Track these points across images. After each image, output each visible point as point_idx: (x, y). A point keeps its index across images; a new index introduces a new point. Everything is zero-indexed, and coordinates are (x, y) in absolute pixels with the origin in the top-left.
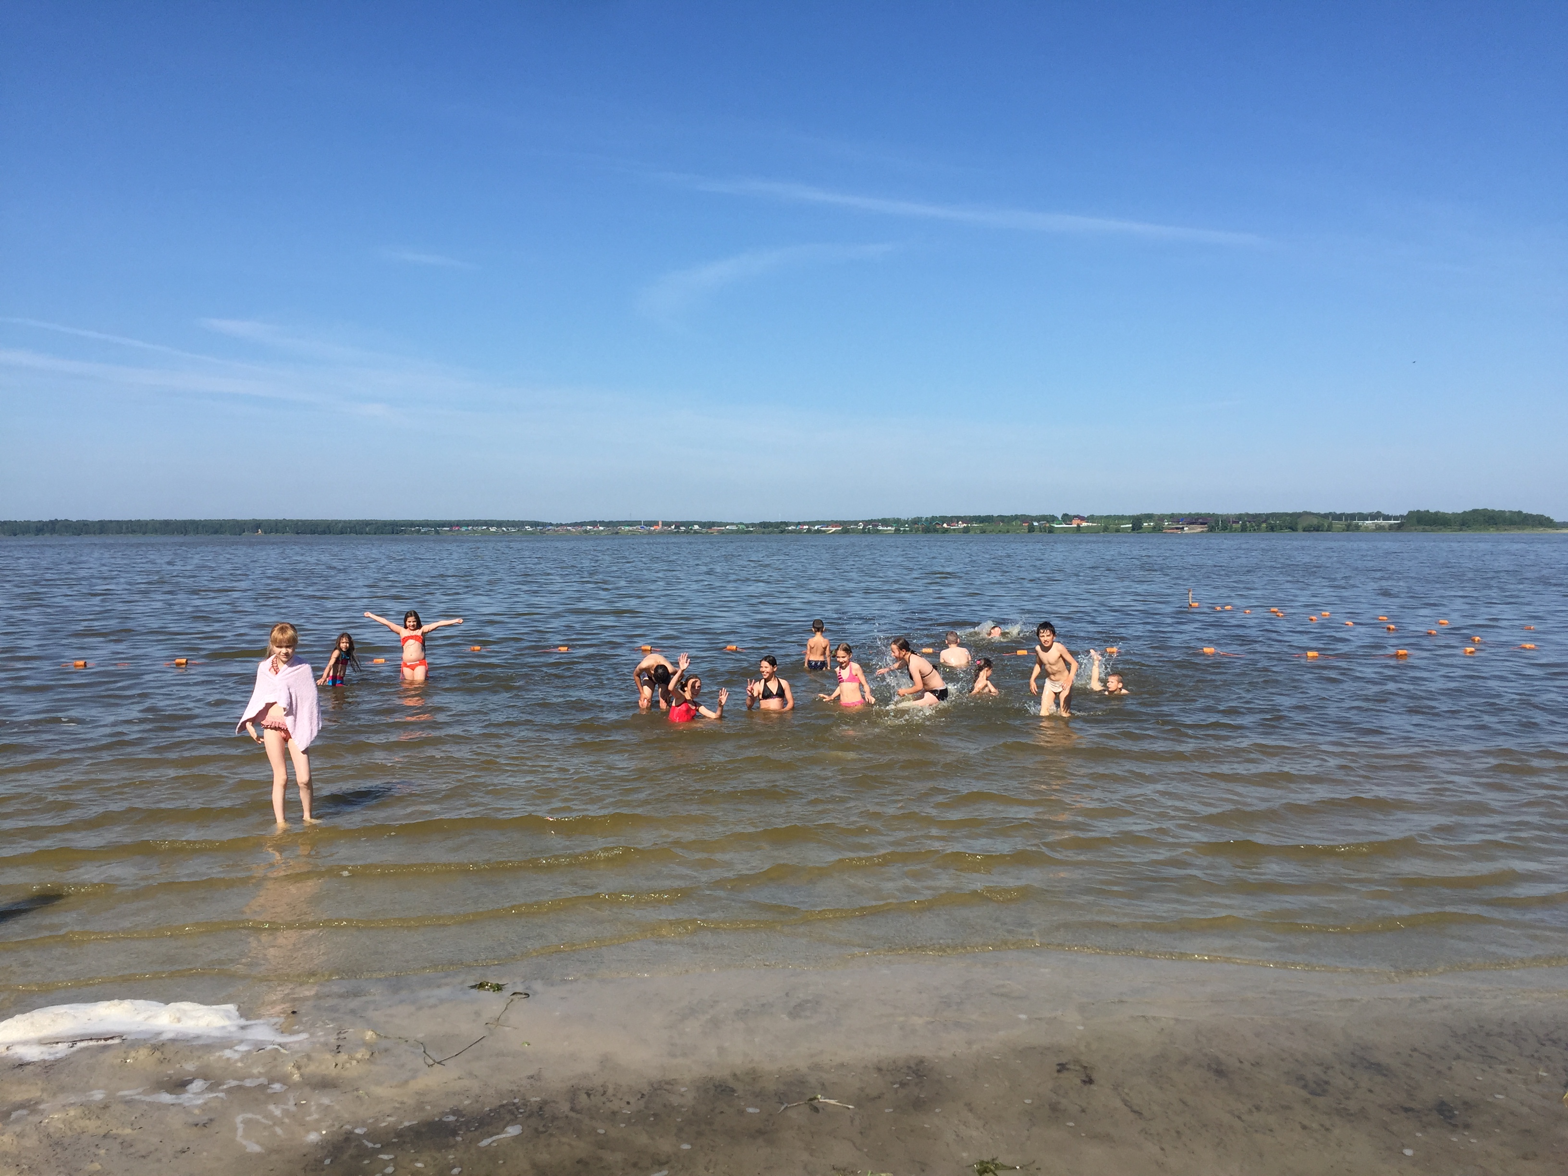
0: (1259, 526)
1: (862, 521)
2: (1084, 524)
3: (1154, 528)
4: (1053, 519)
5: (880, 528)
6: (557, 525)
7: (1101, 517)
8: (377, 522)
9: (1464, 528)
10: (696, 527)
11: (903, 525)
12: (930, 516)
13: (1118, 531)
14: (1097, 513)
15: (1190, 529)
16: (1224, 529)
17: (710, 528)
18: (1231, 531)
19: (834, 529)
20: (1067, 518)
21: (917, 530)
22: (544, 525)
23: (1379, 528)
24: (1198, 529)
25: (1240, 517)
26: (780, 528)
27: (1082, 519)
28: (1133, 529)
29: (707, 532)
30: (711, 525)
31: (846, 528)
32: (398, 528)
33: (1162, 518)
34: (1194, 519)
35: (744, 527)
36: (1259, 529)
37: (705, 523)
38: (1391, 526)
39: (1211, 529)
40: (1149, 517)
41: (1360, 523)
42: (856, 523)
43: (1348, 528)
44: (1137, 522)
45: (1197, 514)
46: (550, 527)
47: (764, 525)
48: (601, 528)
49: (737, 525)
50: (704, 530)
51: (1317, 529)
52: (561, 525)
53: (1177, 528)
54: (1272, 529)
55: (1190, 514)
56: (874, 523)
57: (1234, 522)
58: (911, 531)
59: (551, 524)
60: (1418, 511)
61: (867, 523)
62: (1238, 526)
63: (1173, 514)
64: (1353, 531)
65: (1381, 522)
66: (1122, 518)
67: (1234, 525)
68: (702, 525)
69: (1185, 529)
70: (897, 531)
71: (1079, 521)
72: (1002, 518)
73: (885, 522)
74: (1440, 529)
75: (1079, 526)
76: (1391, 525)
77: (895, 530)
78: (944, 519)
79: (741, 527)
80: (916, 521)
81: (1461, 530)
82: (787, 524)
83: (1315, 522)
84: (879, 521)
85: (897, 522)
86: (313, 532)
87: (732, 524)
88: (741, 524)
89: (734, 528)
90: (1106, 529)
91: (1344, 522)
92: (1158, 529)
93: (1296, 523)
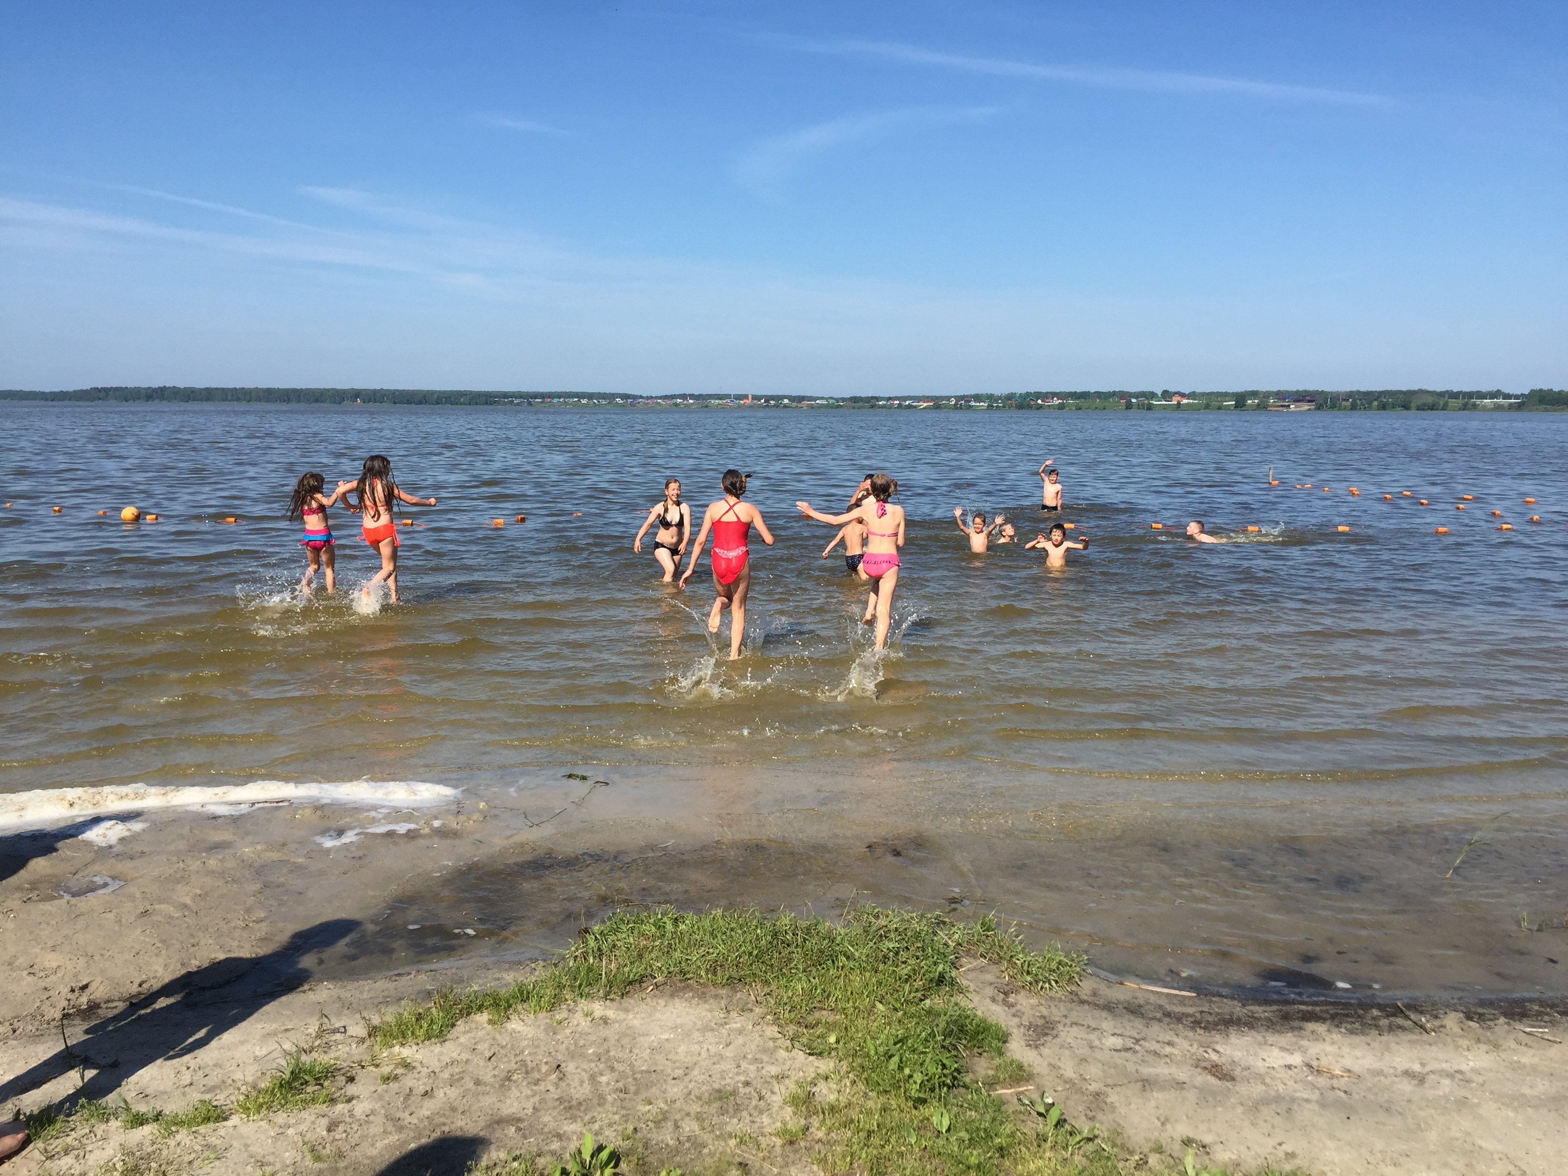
0: (1370, 403)
1: (955, 397)
2: (1185, 401)
3: (1258, 405)
4: (1153, 395)
5: (972, 403)
6: (648, 398)
7: (1204, 394)
8: (471, 392)
10: (786, 401)
12: (1024, 391)
13: (1220, 408)
14: (1200, 389)
15: (1296, 407)
16: (1333, 407)
17: (800, 402)
18: (1340, 409)
19: (926, 404)
20: (1167, 395)
21: (1010, 406)
22: (635, 397)
23: (1498, 408)
24: (1305, 407)
25: (1351, 394)
26: (871, 402)
27: (1183, 395)
28: (1236, 406)
29: (797, 406)
30: (801, 399)
31: (938, 403)
32: (492, 399)
33: (1267, 395)
34: (1301, 397)
35: (834, 401)
36: (1370, 408)
37: (794, 397)
38: (1511, 407)
39: (1319, 408)
40: (1254, 394)
41: (1478, 402)
42: (948, 398)
43: (1465, 407)
44: (1240, 399)
45: (1305, 391)
46: (641, 400)
47: (855, 400)
48: (691, 401)
49: (827, 399)
50: (794, 404)
51: (1432, 407)
52: (652, 397)
53: (1283, 406)
54: (1383, 407)
55: (1297, 392)
56: (966, 398)
57: (1344, 400)
58: (1004, 406)
59: (641, 397)
60: (1541, 390)
61: (959, 398)
62: (1348, 404)
63: (1279, 391)
64: (1469, 409)
65: (1500, 401)
66: (1225, 395)
67: (1344, 403)
68: (792, 399)
69: (1292, 406)
70: (990, 407)
71: (1179, 398)
72: (1099, 394)
73: (978, 398)
75: (1179, 403)
76: (1511, 405)
77: (988, 406)
78: (1038, 395)
79: (831, 401)
80: (1010, 397)
82: (878, 399)
83: (1430, 400)
84: (971, 396)
85: (990, 397)
86: (409, 402)
87: (822, 398)
88: (832, 398)
89: (825, 402)
90: (1207, 406)
91: (1460, 401)
92: (1262, 407)
93: (1410, 402)
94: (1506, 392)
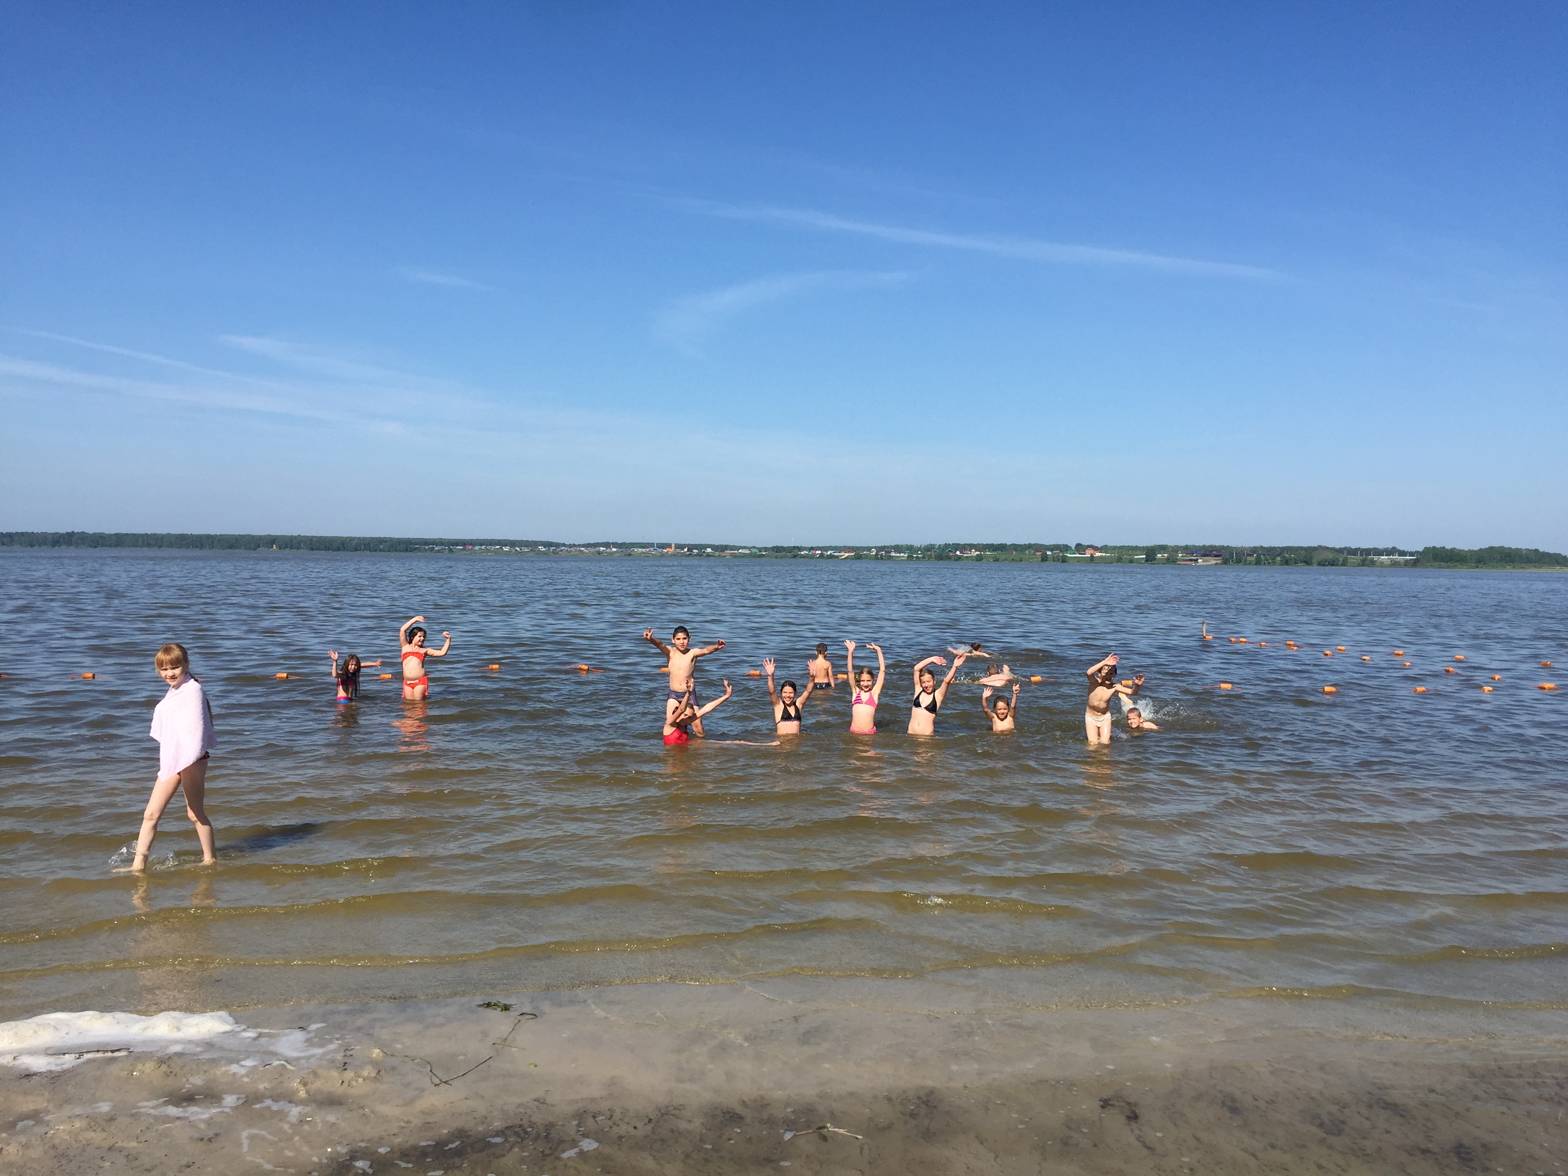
0: (1274, 559)
1: (874, 548)
2: (1098, 554)
3: (1168, 559)
4: (1066, 548)
5: (893, 554)
6: (571, 546)
7: (1115, 548)
8: (391, 539)
9: (1481, 565)
10: (709, 550)
11: (916, 551)
12: (943, 543)
13: (1131, 561)
14: (1111, 543)
15: (1204, 561)
16: (1239, 561)
17: (723, 551)
18: (1245, 564)
19: (847, 555)
20: (1080, 548)
21: (930, 557)
22: (557, 545)
23: (1395, 564)
24: (1212, 561)
25: (1254, 550)
26: (792, 552)
27: (1096, 549)
28: (1147, 560)
29: (720, 556)
30: (724, 548)
31: (859, 554)
32: (411, 546)
33: (1176, 549)
34: (1208, 552)
35: (756, 551)
36: (1274, 563)
37: (718, 546)
38: (1407, 563)
39: (1225, 562)
40: (1163, 548)
41: (1376, 558)
42: (869, 549)
43: (1363, 563)
44: (1151, 553)
45: (1211, 546)
46: (563, 548)
47: (777, 549)
48: (614, 550)
49: (749, 548)
50: (717, 554)
51: (1333, 563)
52: (574, 545)
53: (1191, 560)
54: (1286, 562)
55: (1204, 547)
56: (887, 549)
57: (1249, 555)
58: (924, 557)
59: (564, 545)
60: (1434, 548)
61: (879, 549)
62: (1252, 558)
63: (1187, 546)
64: (1368, 566)
65: (1396, 557)
66: (1136, 549)
67: (1249, 558)
68: (715, 548)
69: (1199, 561)
70: (910, 557)
71: (1092, 551)
72: (1015, 547)
73: (898, 549)
74: (1456, 566)
75: (1092, 556)
76: (1407, 561)
77: (908, 557)
78: (957, 547)
79: (754, 550)
80: (929, 548)
81: (1477, 567)
82: (800, 549)
83: (1330, 556)
84: (892, 547)
85: (910, 549)
86: (327, 549)
87: (745, 548)
88: (754, 547)
89: (747, 551)
90: (1119, 560)
91: (1359, 557)
92: (1171, 561)
93: (1312, 558)
94: (1401, 549)
